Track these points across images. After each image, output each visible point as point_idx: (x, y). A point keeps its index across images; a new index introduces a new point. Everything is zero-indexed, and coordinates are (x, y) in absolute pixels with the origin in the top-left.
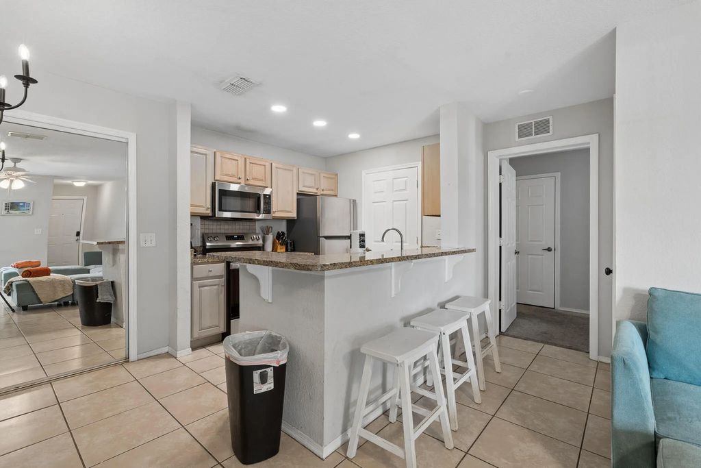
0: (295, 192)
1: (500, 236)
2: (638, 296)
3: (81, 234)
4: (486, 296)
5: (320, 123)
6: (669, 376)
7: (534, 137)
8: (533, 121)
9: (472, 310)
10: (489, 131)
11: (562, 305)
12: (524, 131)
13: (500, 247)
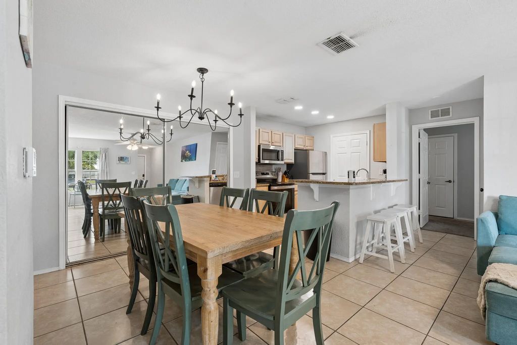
0: (294, 148)
1: (419, 173)
2: (495, 200)
3: (145, 176)
4: (411, 203)
5: (315, 113)
6: (507, 233)
7: (440, 117)
8: (440, 109)
9: (409, 209)
10: (413, 114)
11: (458, 216)
12: (435, 114)
13: (419, 179)
